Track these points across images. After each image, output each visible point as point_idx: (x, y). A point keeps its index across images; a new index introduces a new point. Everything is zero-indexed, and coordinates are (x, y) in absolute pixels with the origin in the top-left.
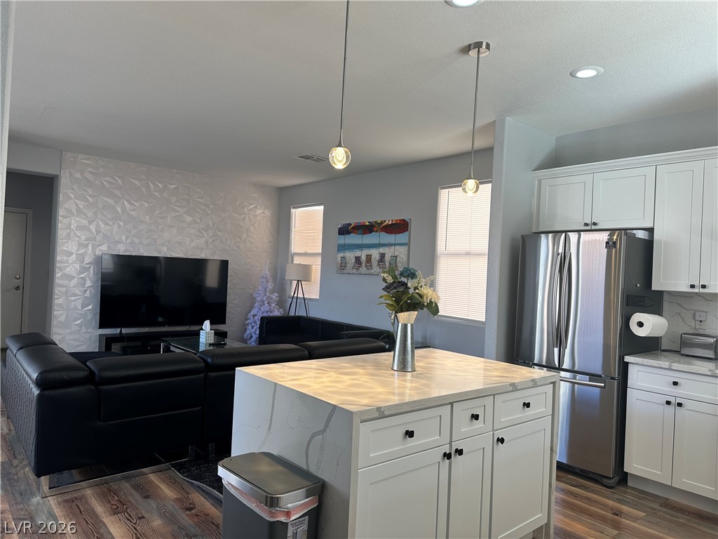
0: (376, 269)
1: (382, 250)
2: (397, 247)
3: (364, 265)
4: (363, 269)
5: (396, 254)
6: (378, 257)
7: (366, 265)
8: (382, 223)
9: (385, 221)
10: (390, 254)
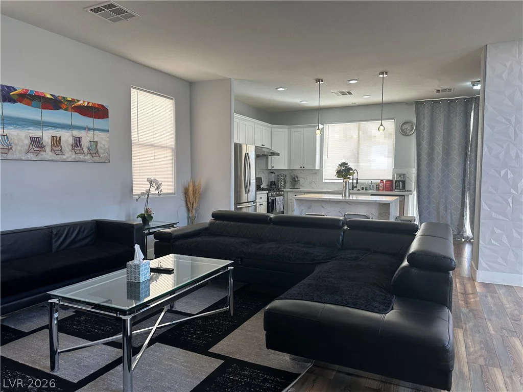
0: (69, 154)
1: (76, 133)
2: (97, 133)
3: (48, 149)
4: (48, 154)
5: (96, 139)
6: (71, 141)
7: (52, 150)
8: (73, 101)
9: (78, 101)
10: (88, 139)
